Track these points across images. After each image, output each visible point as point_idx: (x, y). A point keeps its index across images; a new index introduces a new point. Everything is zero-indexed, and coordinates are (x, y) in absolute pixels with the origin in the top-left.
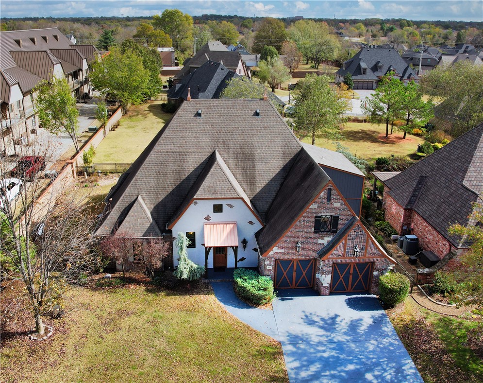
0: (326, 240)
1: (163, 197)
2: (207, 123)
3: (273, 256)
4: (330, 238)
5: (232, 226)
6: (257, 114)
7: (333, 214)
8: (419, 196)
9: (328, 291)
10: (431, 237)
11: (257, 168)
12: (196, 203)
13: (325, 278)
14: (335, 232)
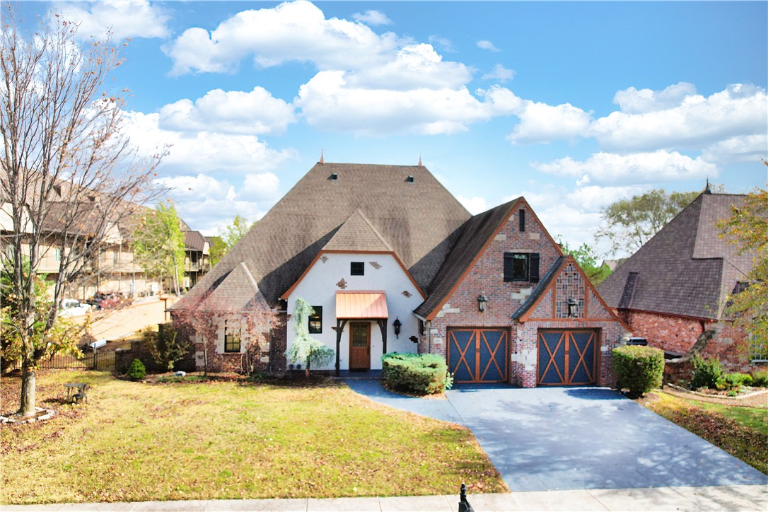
0: (524, 294)
1: (278, 266)
2: (344, 186)
3: (443, 319)
4: (527, 292)
5: (377, 296)
6: (411, 180)
7: (530, 251)
8: (633, 294)
9: (533, 380)
10: (664, 333)
11: (412, 236)
12: (325, 259)
13: (528, 356)
14: (536, 280)
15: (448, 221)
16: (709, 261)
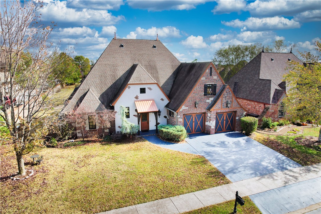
0: (210, 100)
1: (106, 89)
2: (127, 50)
3: (182, 112)
4: (212, 99)
5: (152, 101)
6: (154, 47)
7: (213, 83)
8: (236, 91)
9: (214, 131)
10: (250, 107)
11: (159, 73)
12: (129, 87)
13: (213, 123)
14: (215, 94)
15: (172, 66)
16: (266, 81)
